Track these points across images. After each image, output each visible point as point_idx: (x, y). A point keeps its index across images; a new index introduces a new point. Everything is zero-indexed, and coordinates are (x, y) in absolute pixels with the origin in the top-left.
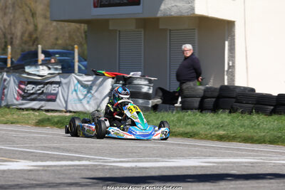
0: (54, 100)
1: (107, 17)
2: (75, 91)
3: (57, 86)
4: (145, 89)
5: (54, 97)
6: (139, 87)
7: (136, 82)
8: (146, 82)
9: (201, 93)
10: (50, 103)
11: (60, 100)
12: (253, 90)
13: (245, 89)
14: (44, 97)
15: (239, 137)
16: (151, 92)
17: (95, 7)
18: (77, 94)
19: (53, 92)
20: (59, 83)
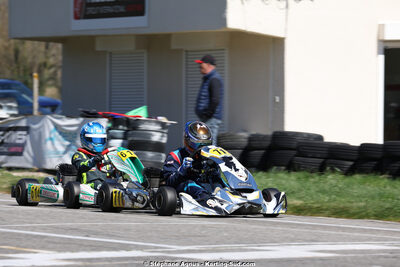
0: (20, 154)
1: (93, 33)
2: (51, 139)
3: (25, 133)
4: (156, 137)
5: (19, 149)
6: (147, 133)
7: (143, 127)
8: (158, 127)
9: (244, 142)
10: (14, 157)
11: (28, 152)
12: (320, 138)
13: (310, 136)
14: (5, 150)
15: (327, 210)
16: (164, 140)
17: (77, 17)
18: (53, 144)
19: (18, 142)
20: (27, 129)
